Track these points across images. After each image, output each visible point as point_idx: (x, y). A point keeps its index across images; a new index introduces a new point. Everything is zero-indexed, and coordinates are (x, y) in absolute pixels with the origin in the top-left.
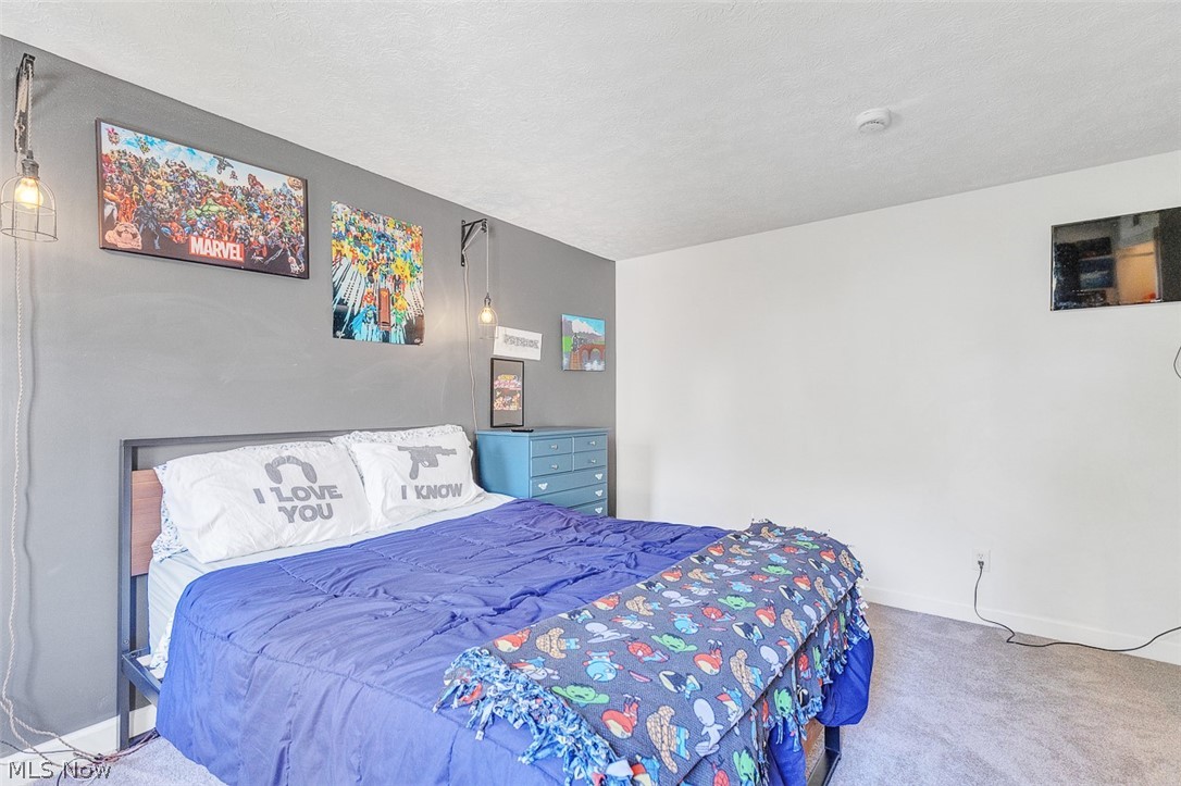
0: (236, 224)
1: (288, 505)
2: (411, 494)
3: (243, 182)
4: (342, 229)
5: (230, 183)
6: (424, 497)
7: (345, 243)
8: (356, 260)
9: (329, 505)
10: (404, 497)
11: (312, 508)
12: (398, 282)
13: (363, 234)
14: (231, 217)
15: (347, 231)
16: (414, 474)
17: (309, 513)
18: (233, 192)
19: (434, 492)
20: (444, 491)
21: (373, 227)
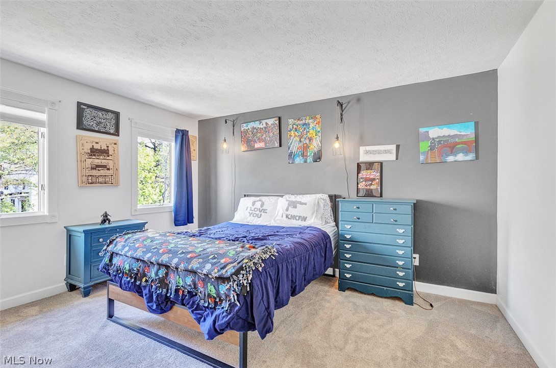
0: (263, 137)
1: (251, 212)
2: (284, 216)
3: (265, 125)
4: (291, 127)
5: (262, 127)
6: (289, 218)
7: (292, 132)
8: (295, 136)
9: (261, 214)
10: (282, 217)
11: (256, 214)
12: (310, 139)
13: (298, 126)
14: (262, 136)
15: (293, 127)
16: (287, 210)
17: (255, 215)
18: (262, 129)
19: (294, 217)
20: (297, 218)
21: (301, 122)
